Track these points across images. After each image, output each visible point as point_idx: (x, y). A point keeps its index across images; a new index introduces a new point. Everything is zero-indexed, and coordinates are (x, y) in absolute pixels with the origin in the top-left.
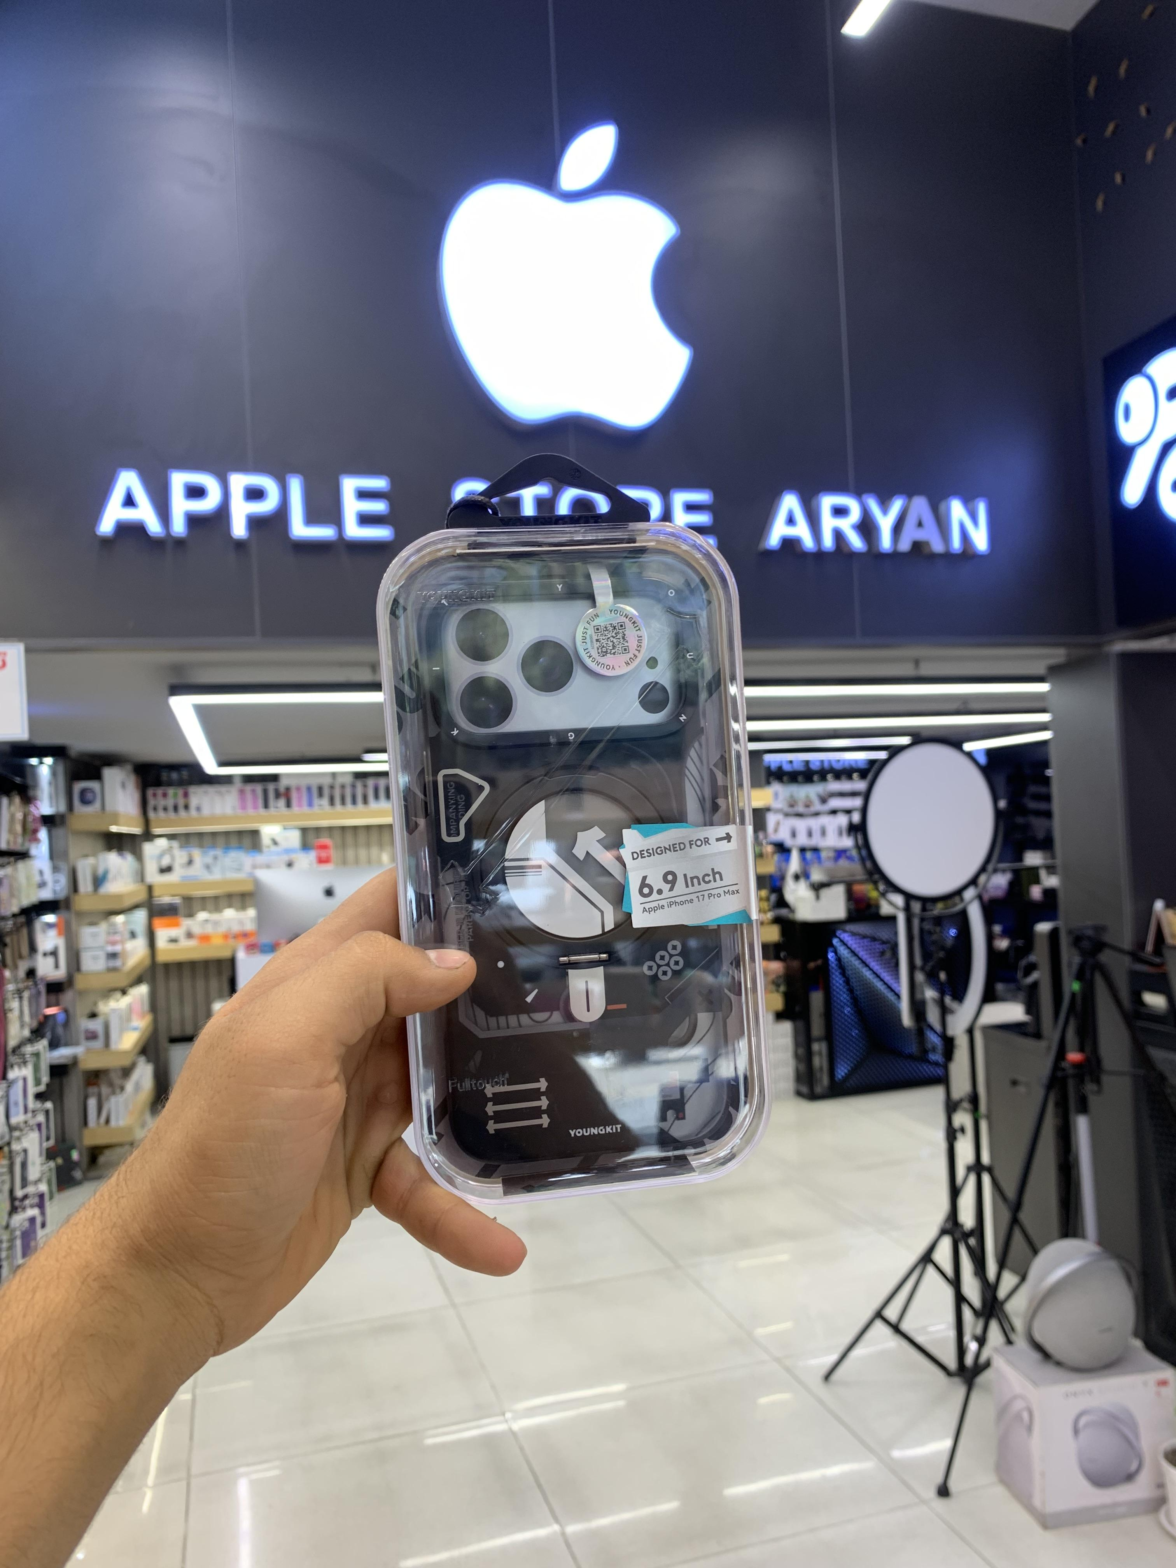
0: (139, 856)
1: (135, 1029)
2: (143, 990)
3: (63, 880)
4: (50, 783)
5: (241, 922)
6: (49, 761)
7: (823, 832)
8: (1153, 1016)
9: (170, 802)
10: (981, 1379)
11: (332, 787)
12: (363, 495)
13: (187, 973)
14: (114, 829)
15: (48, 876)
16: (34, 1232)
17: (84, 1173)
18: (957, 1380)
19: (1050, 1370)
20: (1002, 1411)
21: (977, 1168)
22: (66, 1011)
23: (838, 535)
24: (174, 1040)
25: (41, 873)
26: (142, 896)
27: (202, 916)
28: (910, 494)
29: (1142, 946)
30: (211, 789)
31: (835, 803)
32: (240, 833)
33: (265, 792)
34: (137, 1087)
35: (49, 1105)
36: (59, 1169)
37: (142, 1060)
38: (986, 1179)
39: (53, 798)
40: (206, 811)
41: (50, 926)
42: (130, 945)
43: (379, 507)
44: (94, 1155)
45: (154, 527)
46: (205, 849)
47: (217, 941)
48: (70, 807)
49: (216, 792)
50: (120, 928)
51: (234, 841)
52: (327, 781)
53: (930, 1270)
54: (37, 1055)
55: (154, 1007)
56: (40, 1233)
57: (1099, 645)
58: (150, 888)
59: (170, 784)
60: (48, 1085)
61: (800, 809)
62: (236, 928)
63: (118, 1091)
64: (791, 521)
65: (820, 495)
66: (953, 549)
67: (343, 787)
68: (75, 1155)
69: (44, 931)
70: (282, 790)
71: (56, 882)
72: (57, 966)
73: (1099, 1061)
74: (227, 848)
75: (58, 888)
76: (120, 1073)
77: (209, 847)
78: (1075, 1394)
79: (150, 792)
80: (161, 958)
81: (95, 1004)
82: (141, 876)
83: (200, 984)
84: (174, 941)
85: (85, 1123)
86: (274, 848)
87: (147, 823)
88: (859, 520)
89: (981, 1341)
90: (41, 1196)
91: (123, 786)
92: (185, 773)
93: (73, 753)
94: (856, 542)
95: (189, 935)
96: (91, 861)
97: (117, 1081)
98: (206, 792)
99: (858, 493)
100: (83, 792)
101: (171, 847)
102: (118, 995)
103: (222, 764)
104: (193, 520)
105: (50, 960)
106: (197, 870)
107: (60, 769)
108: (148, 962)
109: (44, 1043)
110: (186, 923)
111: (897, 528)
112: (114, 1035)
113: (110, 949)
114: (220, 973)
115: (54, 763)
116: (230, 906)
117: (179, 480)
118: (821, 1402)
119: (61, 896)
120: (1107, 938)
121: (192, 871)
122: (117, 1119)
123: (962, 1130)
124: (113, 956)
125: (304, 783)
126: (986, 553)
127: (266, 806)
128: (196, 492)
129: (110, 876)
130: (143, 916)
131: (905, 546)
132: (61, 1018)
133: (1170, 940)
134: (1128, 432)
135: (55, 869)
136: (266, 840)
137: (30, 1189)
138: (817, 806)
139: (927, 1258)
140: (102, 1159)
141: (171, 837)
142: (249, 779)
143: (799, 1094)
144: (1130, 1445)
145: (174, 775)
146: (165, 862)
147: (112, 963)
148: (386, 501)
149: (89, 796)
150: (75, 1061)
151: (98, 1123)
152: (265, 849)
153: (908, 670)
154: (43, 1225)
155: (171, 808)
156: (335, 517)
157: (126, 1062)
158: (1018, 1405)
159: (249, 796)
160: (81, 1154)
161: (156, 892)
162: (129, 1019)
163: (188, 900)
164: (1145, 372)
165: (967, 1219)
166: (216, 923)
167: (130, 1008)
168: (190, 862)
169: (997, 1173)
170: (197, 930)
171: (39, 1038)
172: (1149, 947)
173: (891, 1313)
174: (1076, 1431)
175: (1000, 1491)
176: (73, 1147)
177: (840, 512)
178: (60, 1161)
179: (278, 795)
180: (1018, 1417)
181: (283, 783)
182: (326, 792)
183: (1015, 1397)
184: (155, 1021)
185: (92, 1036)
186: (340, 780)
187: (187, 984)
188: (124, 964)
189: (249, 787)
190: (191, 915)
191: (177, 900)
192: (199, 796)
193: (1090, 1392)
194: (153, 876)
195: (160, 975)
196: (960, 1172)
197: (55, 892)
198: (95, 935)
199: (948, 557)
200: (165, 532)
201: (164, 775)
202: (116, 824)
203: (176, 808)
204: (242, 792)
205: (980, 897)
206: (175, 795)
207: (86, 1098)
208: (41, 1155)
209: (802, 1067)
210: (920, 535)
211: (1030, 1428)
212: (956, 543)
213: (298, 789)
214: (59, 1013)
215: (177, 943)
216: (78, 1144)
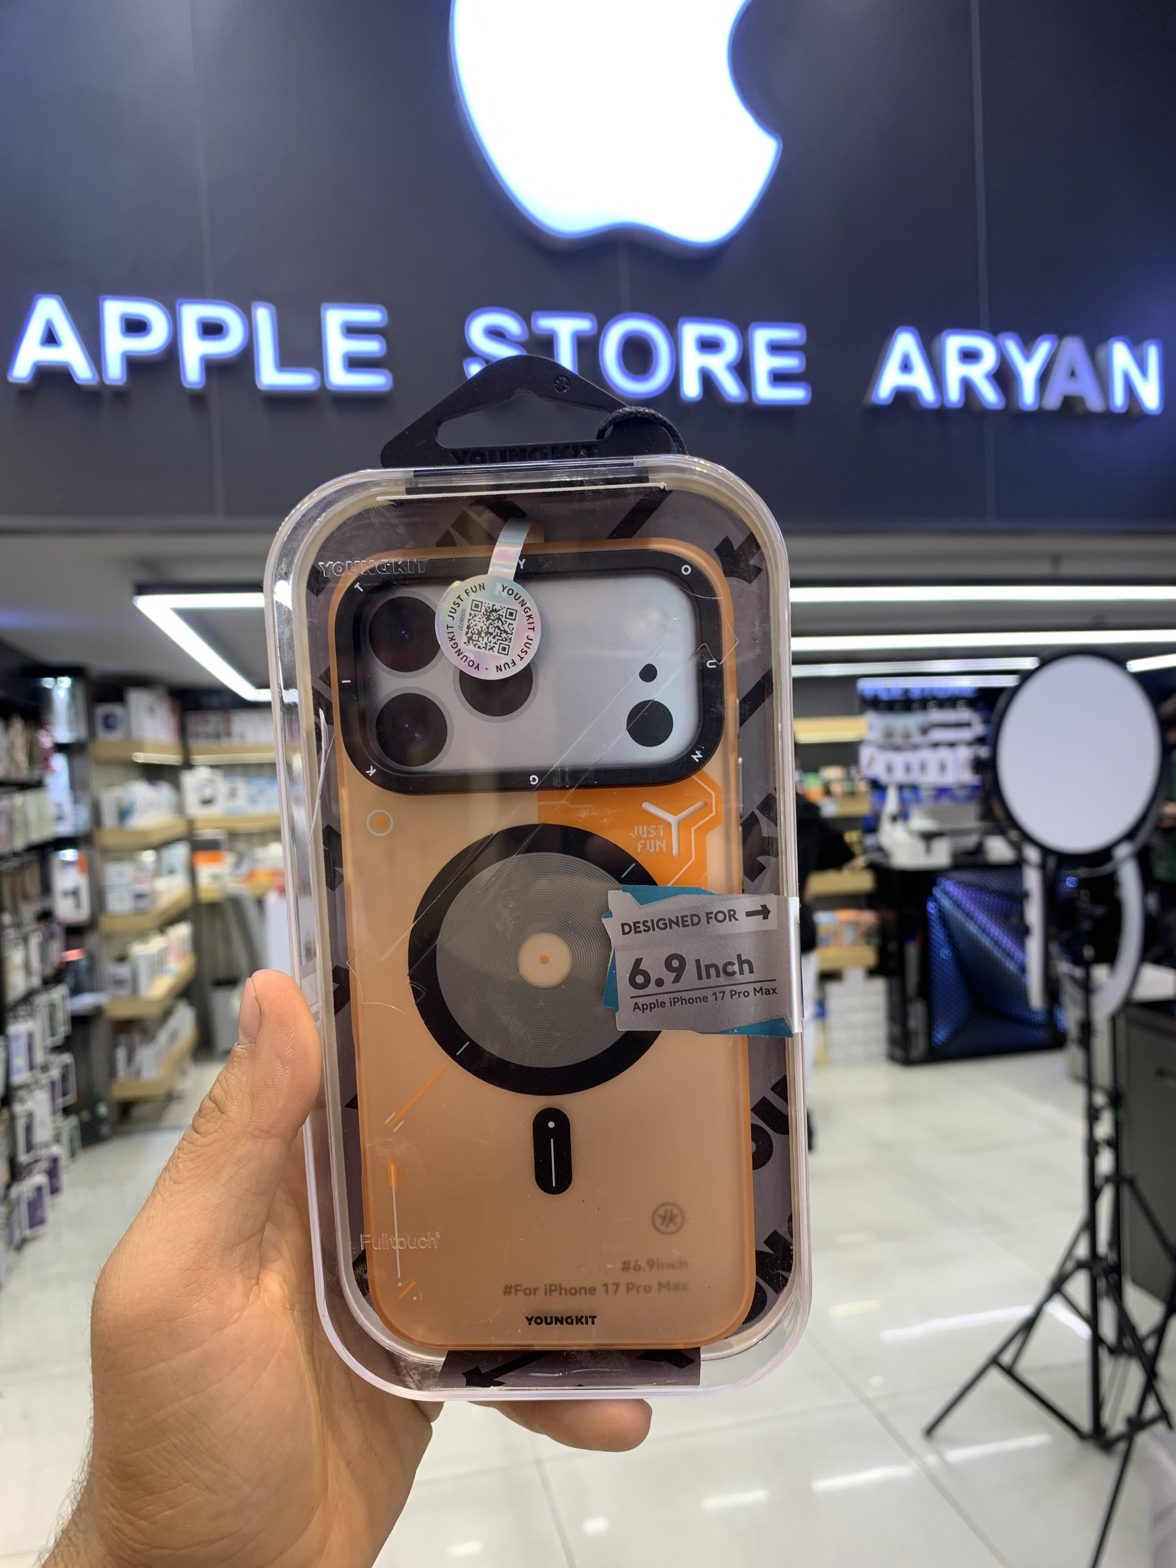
0: (177, 786)
1: (172, 972)
2: (182, 931)
3: (84, 813)
4: (68, 708)
6: (65, 682)
7: (923, 767)
9: (211, 729)
12: (352, 331)
14: (141, 757)
15: (67, 808)
16: (43, 1202)
17: (114, 1127)
21: (1118, 1178)
22: (90, 955)
23: (967, 386)
24: (218, 984)
25: (59, 806)
26: (180, 829)
28: (1060, 332)
30: (254, 717)
31: (938, 735)
34: (174, 1035)
36: (80, 1125)
37: (180, 1005)
38: (1126, 1192)
39: (71, 724)
40: (250, 738)
41: (69, 862)
42: (162, 883)
43: (372, 346)
44: (125, 1109)
45: (83, 371)
46: (249, 781)
47: (262, 879)
48: (92, 732)
49: (261, 718)
50: (149, 865)
53: (1059, 1301)
54: (52, 1004)
55: (197, 948)
56: (50, 1202)
58: (191, 823)
59: (211, 708)
60: (67, 1036)
61: (898, 740)
63: (150, 1040)
64: (906, 367)
65: (944, 334)
66: (1115, 407)
68: (103, 1110)
69: (62, 869)
71: (77, 814)
72: (78, 905)
75: (78, 823)
76: (152, 1022)
77: (254, 779)
79: (188, 718)
80: (204, 896)
81: (126, 947)
82: (180, 808)
84: (216, 877)
85: (112, 1072)
87: (186, 751)
88: (995, 366)
90: (55, 1160)
91: (151, 710)
93: (92, 673)
94: (990, 395)
96: (115, 791)
98: (247, 720)
99: (994, 331)
100: (106, 717)
101: (213, 777)
102: (154, 934)
103: (254, 687)
104: (133, 364)
105: (70, 900)
106: (241, 803)
107: (80, 692)
108: (188, 901)
109: (62, 990)
111: (1043, 379)
112: (143, 982)
113: (138, 888)
115: (72, 684)
117: (114, 311)
119: (82, 830)
121: (235, 804)
122: (148, 1072)
124: (139, 896)
126: (1158, 413)
128: (136, 327)
129: (139, 809)
130: (183, 851)
131: (1053, 402)
132: (84, 963)
135: (76, 801)
137: (41, 1152)
138: (917, 738)
139: (1055, 1289)
140: (137, 1112)
141: (213, 767)
143: (893, 1058)
145: (215, 701)
146: (208, 793)
147: (140, 905)
148: (382, 338)
149: (113, 721)
150: (98, 1011)
151: (128, 1075)
153: (1045, 569)
154: (53, 1194)
155: (212, 735)
156: (315, 359)
157: (161, 1008)
160: (109, 1109)
161: (199, 825)
162: (164, 963)
163: (233, 836)
167: (166, 950)
168: (233, 794)
171: (55, 986)
176: (101, 1101)
177: (969, 356)
178: (86, 1115)
184: (198, 963)
185: (119, 983)
188: (155, 904)
190: (235, 850)
191: (220, 834)
192: (242, 723)
194: (194, 809)
195: (204, 915)
197: (76, 825)
198: (121, 874)
199: (1109, 417)
200: (97, 379)
201: (202, 700)
202: (143, 751)
203: (217, 736)
206: (217, 721)
207: (114, 1046)
209: (897, 1030)
210: (1072, 388)
212: (1119, 399)
214: (82, 958)
215: (221, 880)
216: (105, 1098)
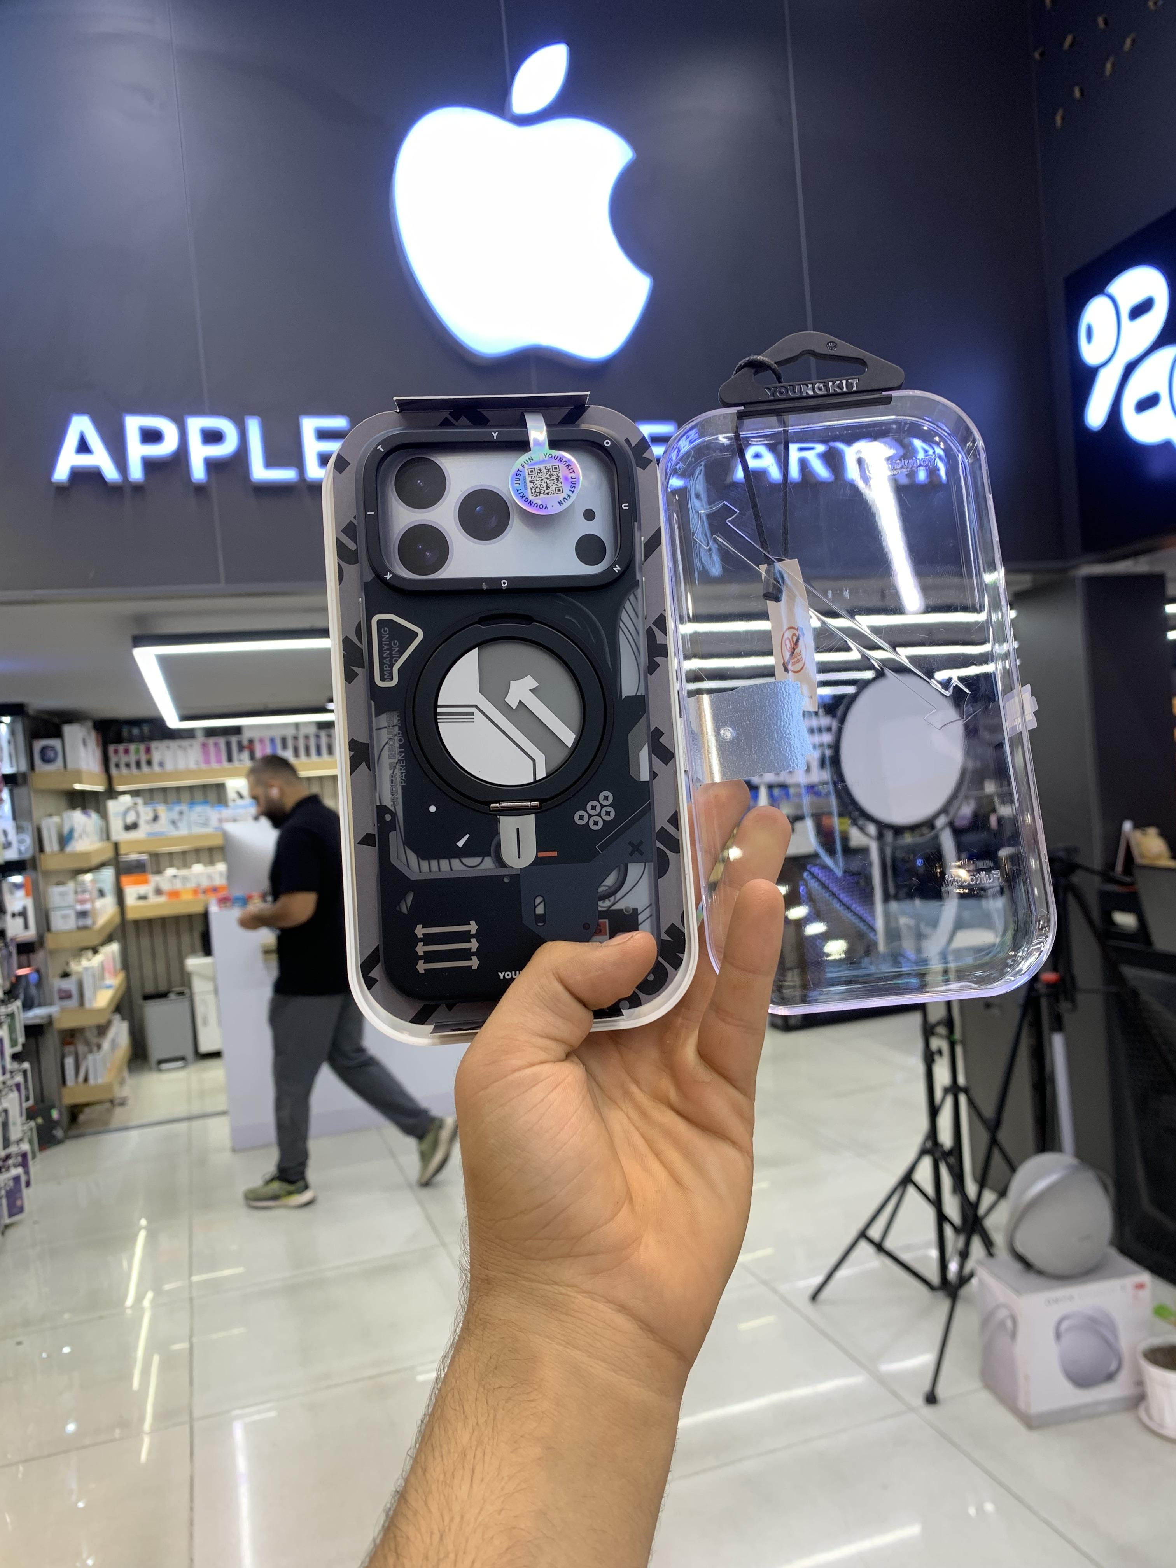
0: (103, 814)
1: (110, 987)
2: (114, 948)
3: (28, 840)
4: (9, 742)
5: (210, 877)
6: (7, 719)
8: (1123, 935)
9: (133, 759)
10: (964, 1292)
11: (296, 738)
12: (323, 435)
13: (158, 929)
14: (78, 787)
15: (12, 836)
16: (20, 1191)
17: (65, 1132)
18: (940, 1295)
19: (1033, 1280)
20: (986, 1321)
21: (954, 1089)
22: (38, 971)
23: (805, 467)
24: (147, 997)
26: (109, 854)
27: (170, 872)
29: (1112, 866)
30: (173, 744)
32: (204, 787)
33: (228, 745)
34: (114, 1045)
35: (26, 1065)
36: (39, 1127)
37: (117, 1018)
38: (963, 1099)
39: (13, 759)
40: (169, 767)
41: (17, 886)
42: (99, 903)
44: (74, 1113)
45: (111, 473)
46: (169, 805)
47: (187, 897)
48: (32, 766)
49: (180, 747)
50: (89, 886)
51: (199, 796)
52: (290, 732)
53: (911, 1191)
54: (11, 1016)
55: (126, 966)
56: (26, 1192)
57: (1064, 571)
58: (116, 846)
59: (131, 740)
60: (23, 1045)
62: (205, 883)
63: (95, 1049)
64: (757, 454)
66: (921, 480)
67: (307, 737)
68: (55, 1114)
69: (12, 893)
70: (245, 743)
71: (21, 842)
72: (26, 927)
73: (1073, 979)
74: (192, 803)
75: (23, 848)
76: (95, 1032)
77: (174, 803)
78: (1056, 1301)
79: (111, 748)
80: (131, 915)
81: (67, 964)
82: (106, 834)
83: (172, 941)
84: (143, 898)
85: (64, 1082)
86: (240, 802)
87: (110, 779)
89: (964, 1255)
90: (24, 1156)
91: (85, 743)
92: (146, 729)
93: (31, 712)
94: (821, 471)
95: (158, 892)
96: (56, 819)
97: (94, 1040)
98: (168, 747)
100: (43, 750)
101: (136, 804)
102: (90, 953)
103: (184, 718)
104: (150, 465)
105: (20, 921)
106: (163, 826)
107: (19, 728)
108: (118, 920)
109: (19, 1003)
110: (154, 879)
112: (88, 994)
113: (79, 907)
114: (191, 929)
115: (13, 722)
116: (198, 862)
117: (133, 424)
118: (810, 1321)
119: (27, 856)
120: (1079, 860)
121: (157, 828)
122: (96, 1078)
123: (940, 1052)
124: (83, 914)
125: (268, 734)
127: (230, 759)
128: (151, 436)
129: (76, 835)
130: (110, 874)
132: (34, 977)
133: (1139, 860)
134: (1091, 354)
135: (19, 829)
136: (231, 794)
137: (13, 1149)
139: (907, 1179)
140: (82, 1118)
141: (135, 793)
142: (211, 732)
144: (1110, 1345)
145: (136, 731)
146: (131, 819)
147: (81, 922)
149: (51, 754)
150: (50, 1021)
151: (77, 1082)
152: (231, 804)
153: (872, 603)
154: (28, 1184)
155: (133, 765)
156: (296, 459)
157: (102, 1021)
158: (1002, 1313)
159: (212, 749)
160: (61, 1113)
161: (123, 850)
162: (102, 978)
163: (155, 856)
164: (1107, 291)
165: (946, 1138)
166: (185, 879)
167: (102, 967)
168: (156, 818)
169: (973, 1093)
170: (165, 886)
171: (12, 1000)
172: (1119, 867)
173: (875, 1233)
174: (1058, 1336)
175: (985, 1396)
176: (53, 1107)
178: (40, 1120)
179: (241, 748)
180: (1002, 1324)
181: (246, 735)
182: (290, 743)
183: (998, 1307)
184: (128, 979)
185: (66, 996)
186: (303, 731)
187: (159, 940)
188: (94, 923)
189: (211, 741)
190: (159, 872)
191: (144, 857)
192: (161, 751)
193: (1071, 1298)
194: (118, 833)
195: (131, 932)
196: (938, 1094)
197: (20, 852)
198: (63, 894)
199: (915, 488)
200: (122, 478)
201: (125, 731)
202: (81, 783)
203: (138, 764)
204: (204, 745)
205: (951, 824)
206: (137, 751)
207: (63, 1057)
208: (21, 1115)
211: (1013, 1335)
213: (261, 741)
214: (31, 973)
215: (147, 900)
216: (57, 1104)
